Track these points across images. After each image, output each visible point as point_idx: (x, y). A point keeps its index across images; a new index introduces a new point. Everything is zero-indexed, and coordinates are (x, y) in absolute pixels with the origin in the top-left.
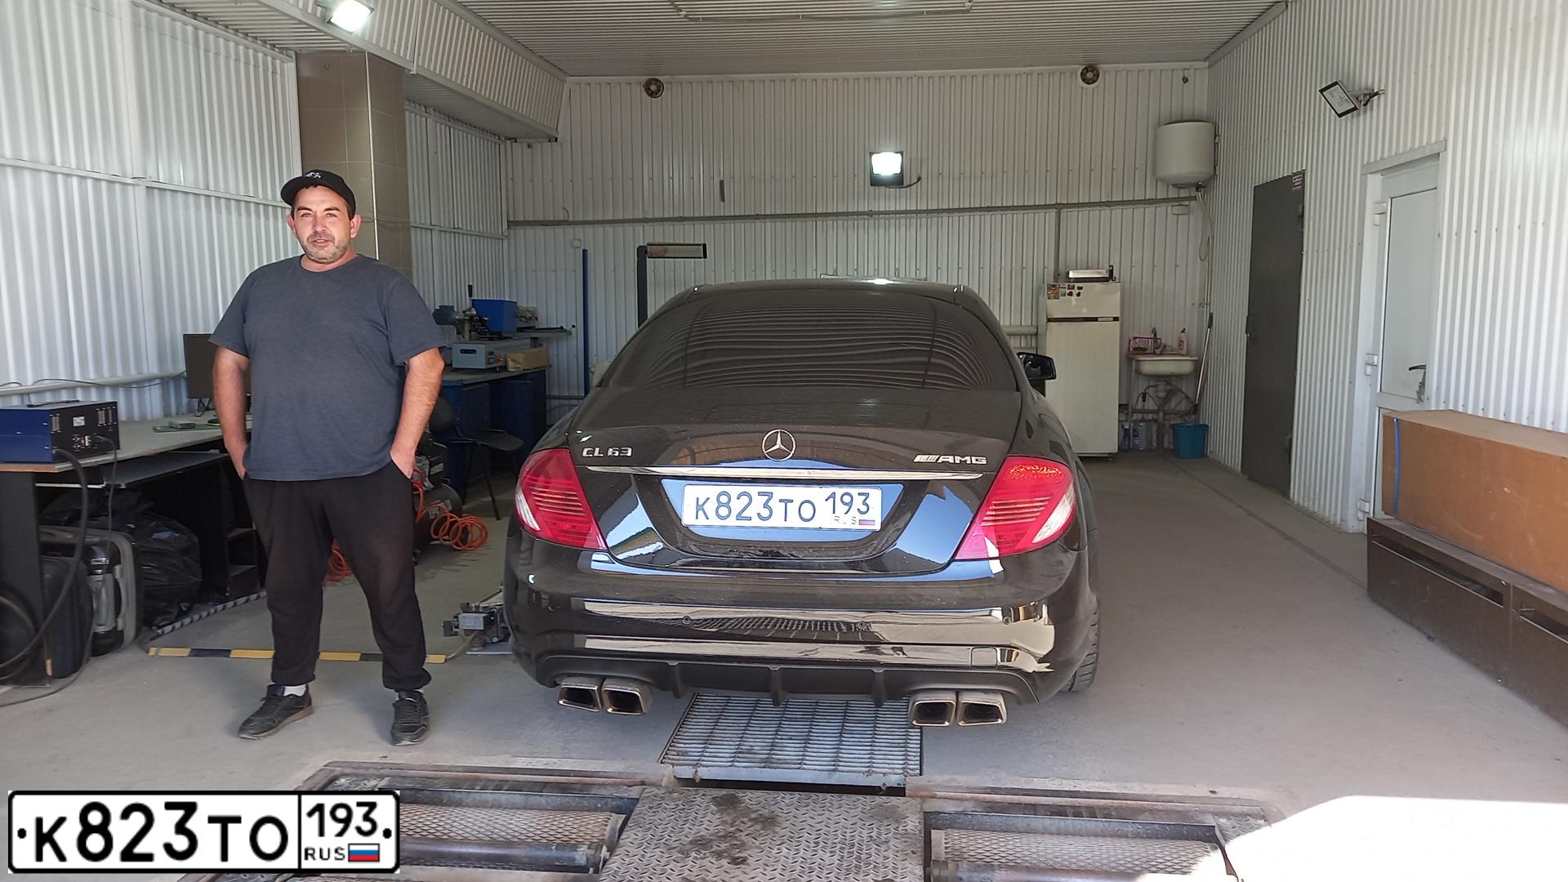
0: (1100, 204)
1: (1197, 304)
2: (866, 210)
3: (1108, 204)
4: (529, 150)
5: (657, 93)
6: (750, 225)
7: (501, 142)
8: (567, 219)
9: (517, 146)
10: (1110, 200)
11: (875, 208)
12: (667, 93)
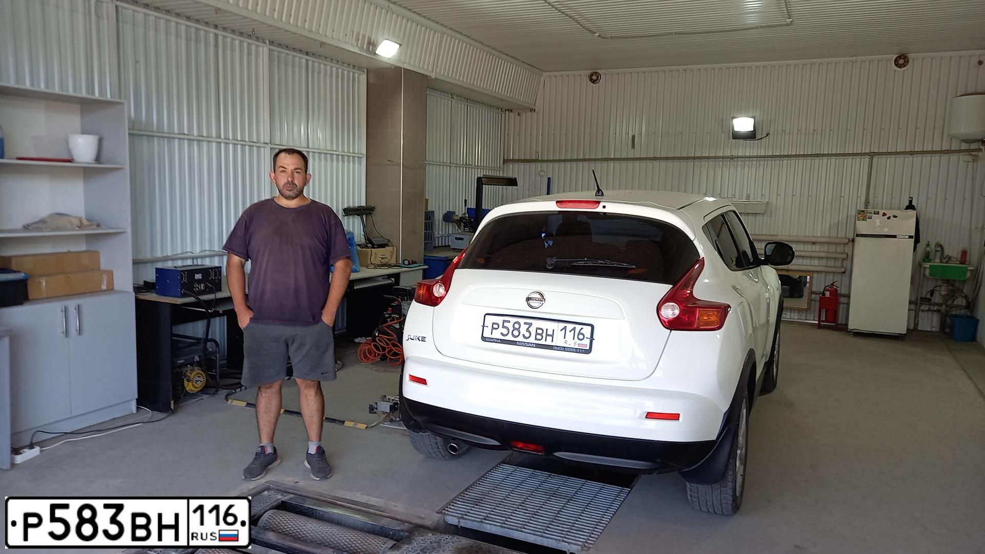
0: (905, 153)
2: (729, 155)
3: (911, 153)
4: (519, 117)
5: (597, 81)
6: (650, 163)
7: (502, 112)
8: (537, 158)
9: (512, 114)
10: (913, 150)
11: (735, 154)
12: (602, 81)
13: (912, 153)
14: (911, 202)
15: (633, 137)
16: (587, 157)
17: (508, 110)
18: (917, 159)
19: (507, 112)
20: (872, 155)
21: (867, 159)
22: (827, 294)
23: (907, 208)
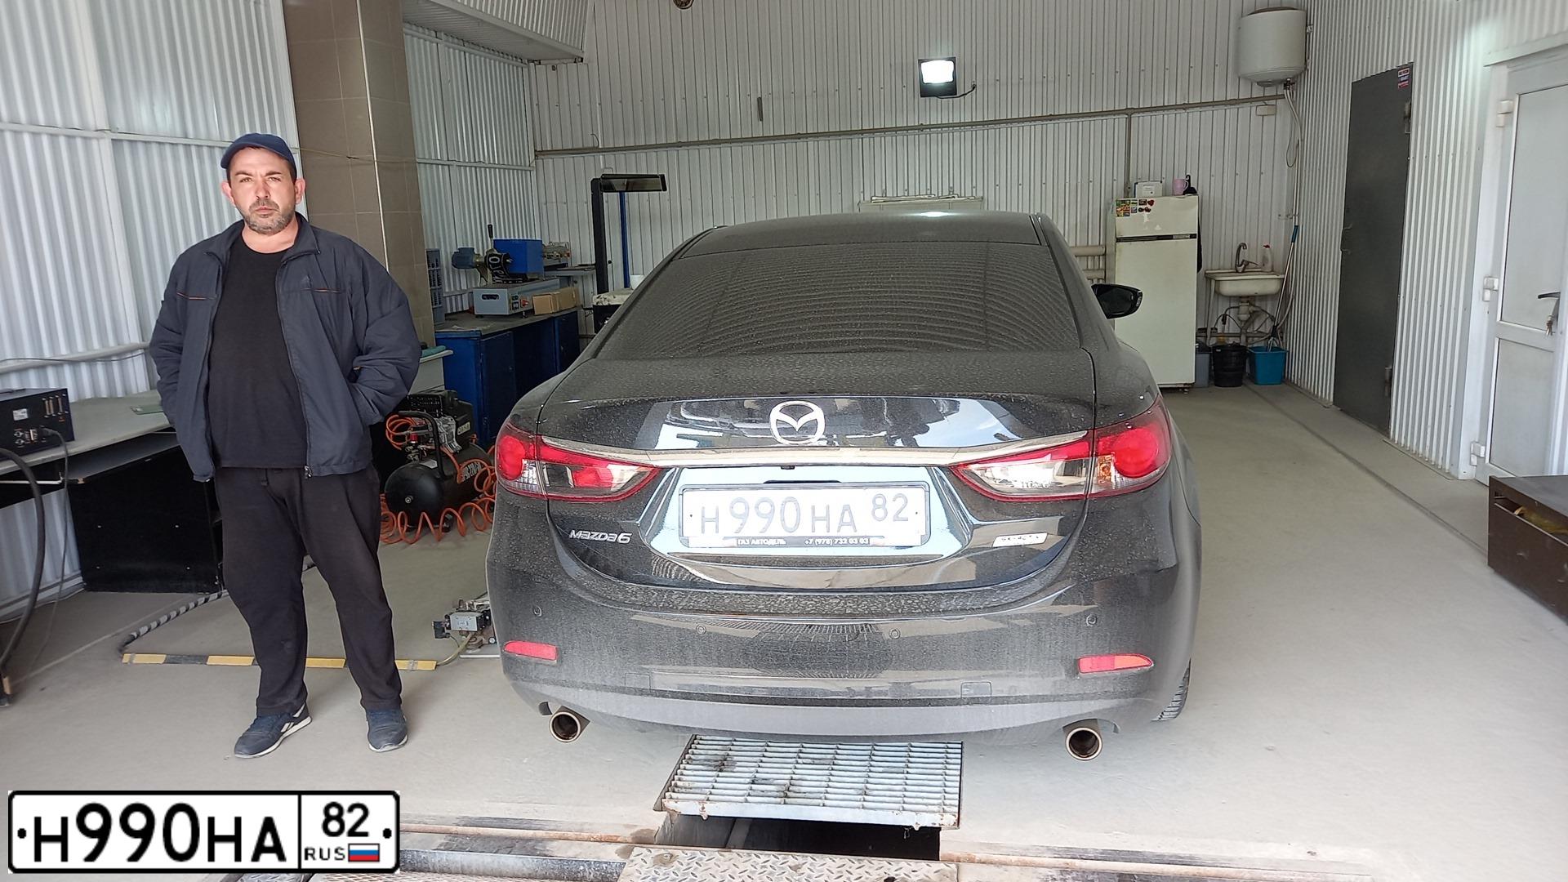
0: (1176, 107)
1: (1284, 215)
2: (917, 124)
3: (1185, 106)
4: (554, 72)
5: (687, 3)
6: (791, 145)
7: (523, 65)
8: (596, 145)
9: (541, 68)
10: (1186, 102)
11: (925, 121)
12: (697, 2)
14: (1189, 183)
15: (759, 100)
16: (683, 140)
17: (534, 61)
18: (1195, 114)
19: (532, 64)
20: (1129, 112)
21: (1123, 119)
23: (1185, 192)
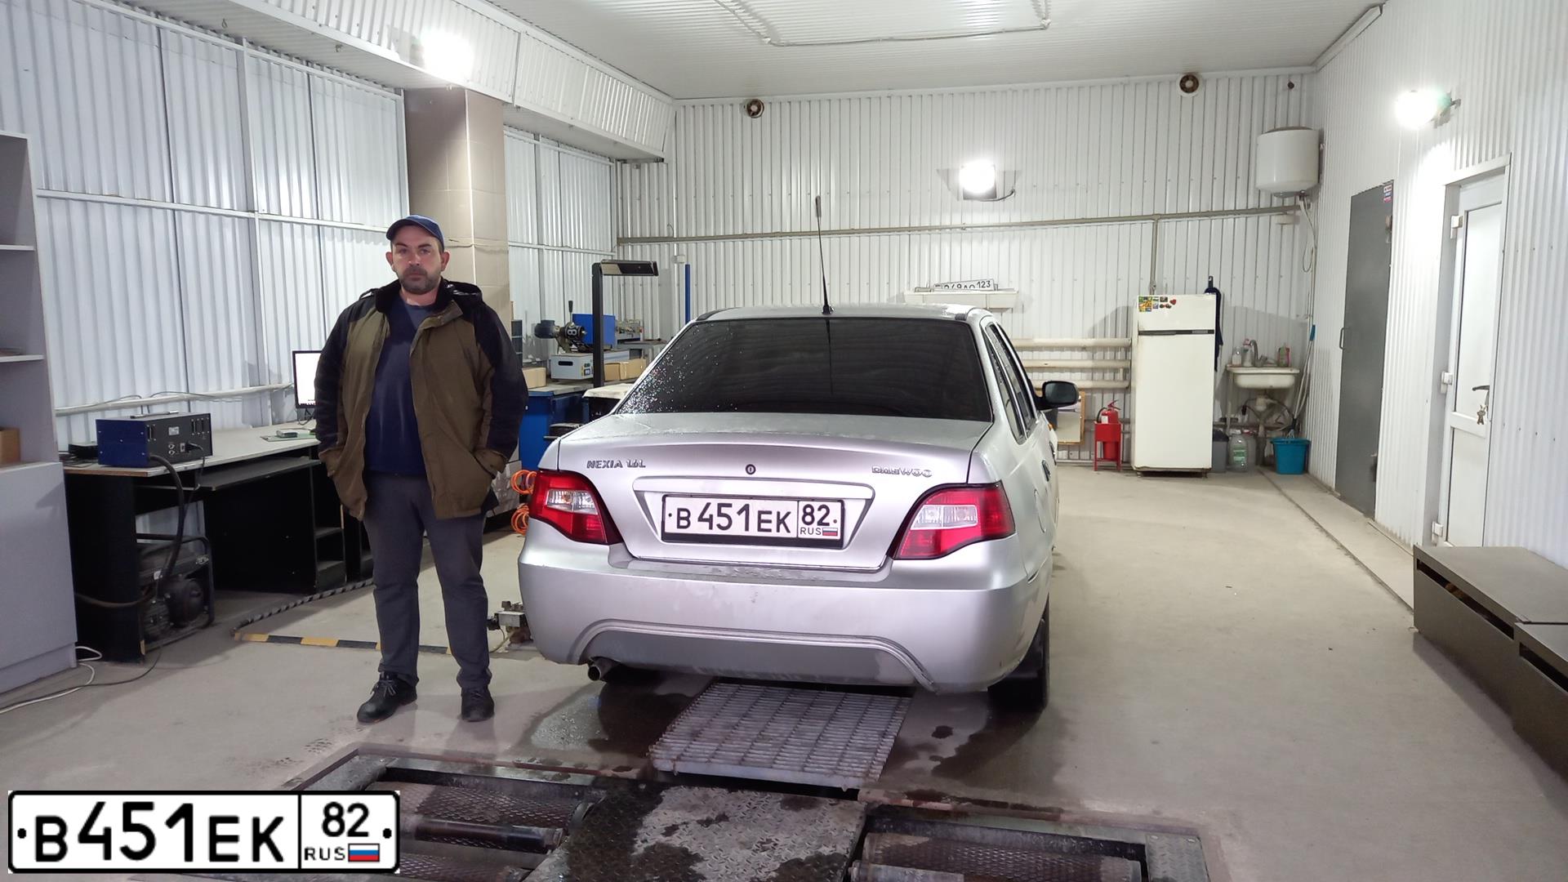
0: (1199, 214)
1: (1300, 316)
2: (960, 224)
4: (638, 170)
5: (757, 113)
6: (845, 239)
7: (611, 164)
8: (671, 235)
9: (627, 167)
10: (1210, 210)
11: (968, 221)
12: (766, 112)
13: (1209, 214)
14: (1211, 283)
15: (818, 200)
16: (749, 232)
17: (619, 160)
18: (1216, 222)
19: (619, 163)
20: (1156, 218)
22: (1105, 420)
23: (1207, 291)
